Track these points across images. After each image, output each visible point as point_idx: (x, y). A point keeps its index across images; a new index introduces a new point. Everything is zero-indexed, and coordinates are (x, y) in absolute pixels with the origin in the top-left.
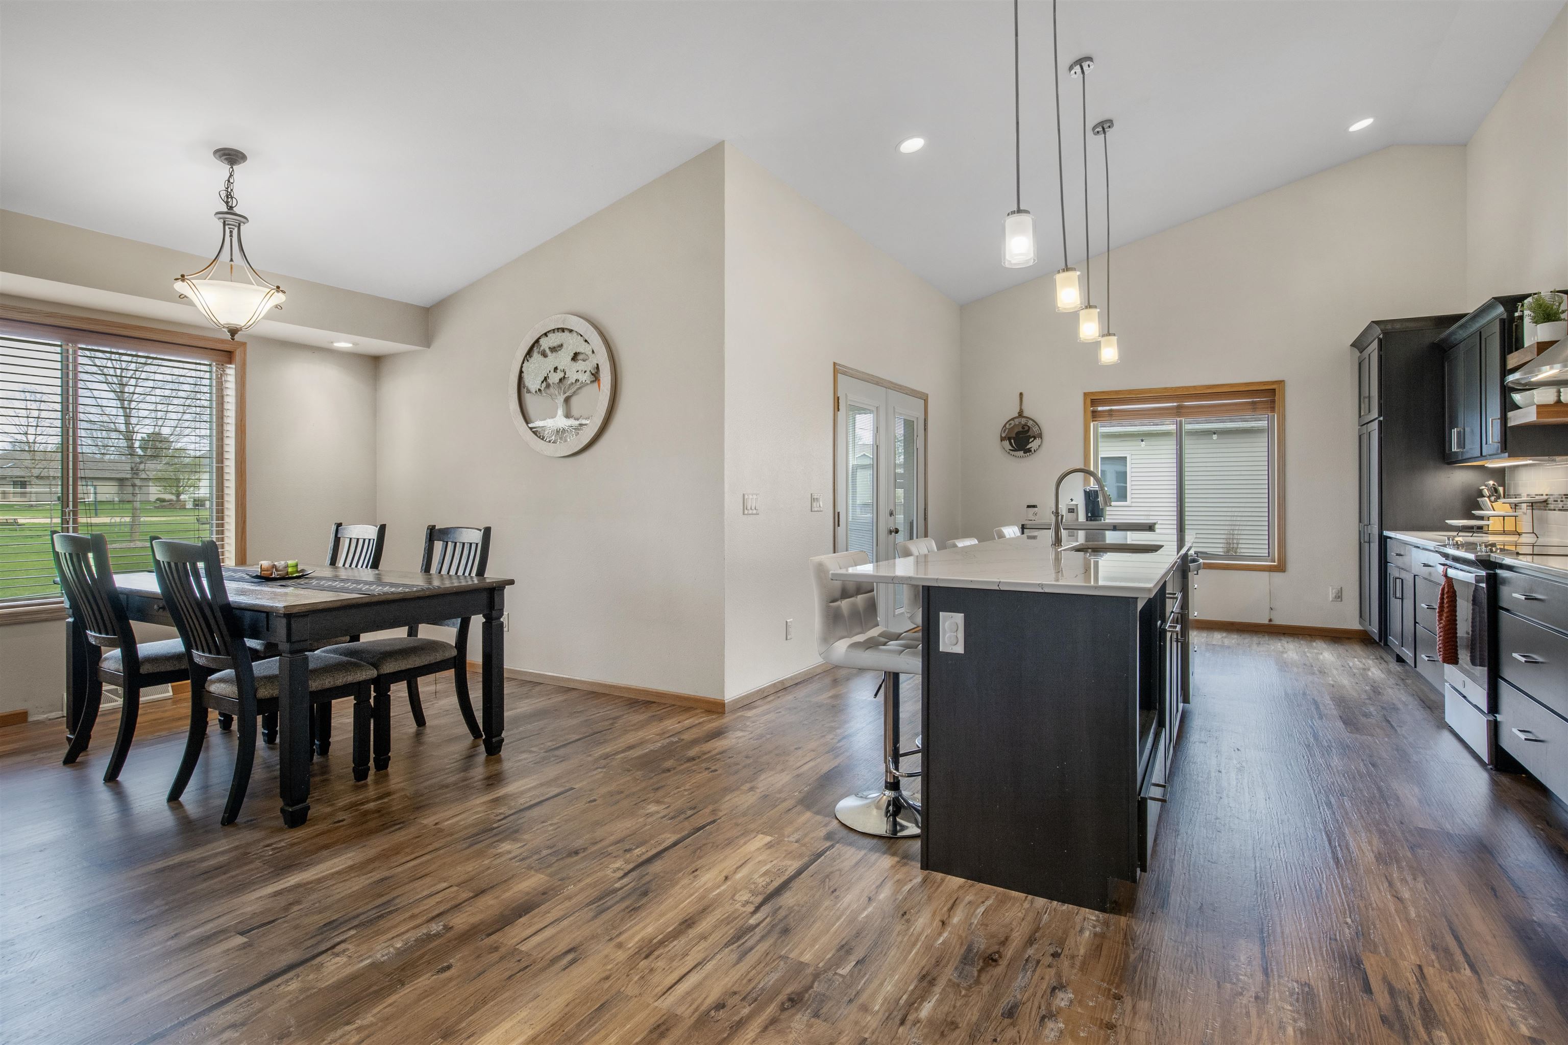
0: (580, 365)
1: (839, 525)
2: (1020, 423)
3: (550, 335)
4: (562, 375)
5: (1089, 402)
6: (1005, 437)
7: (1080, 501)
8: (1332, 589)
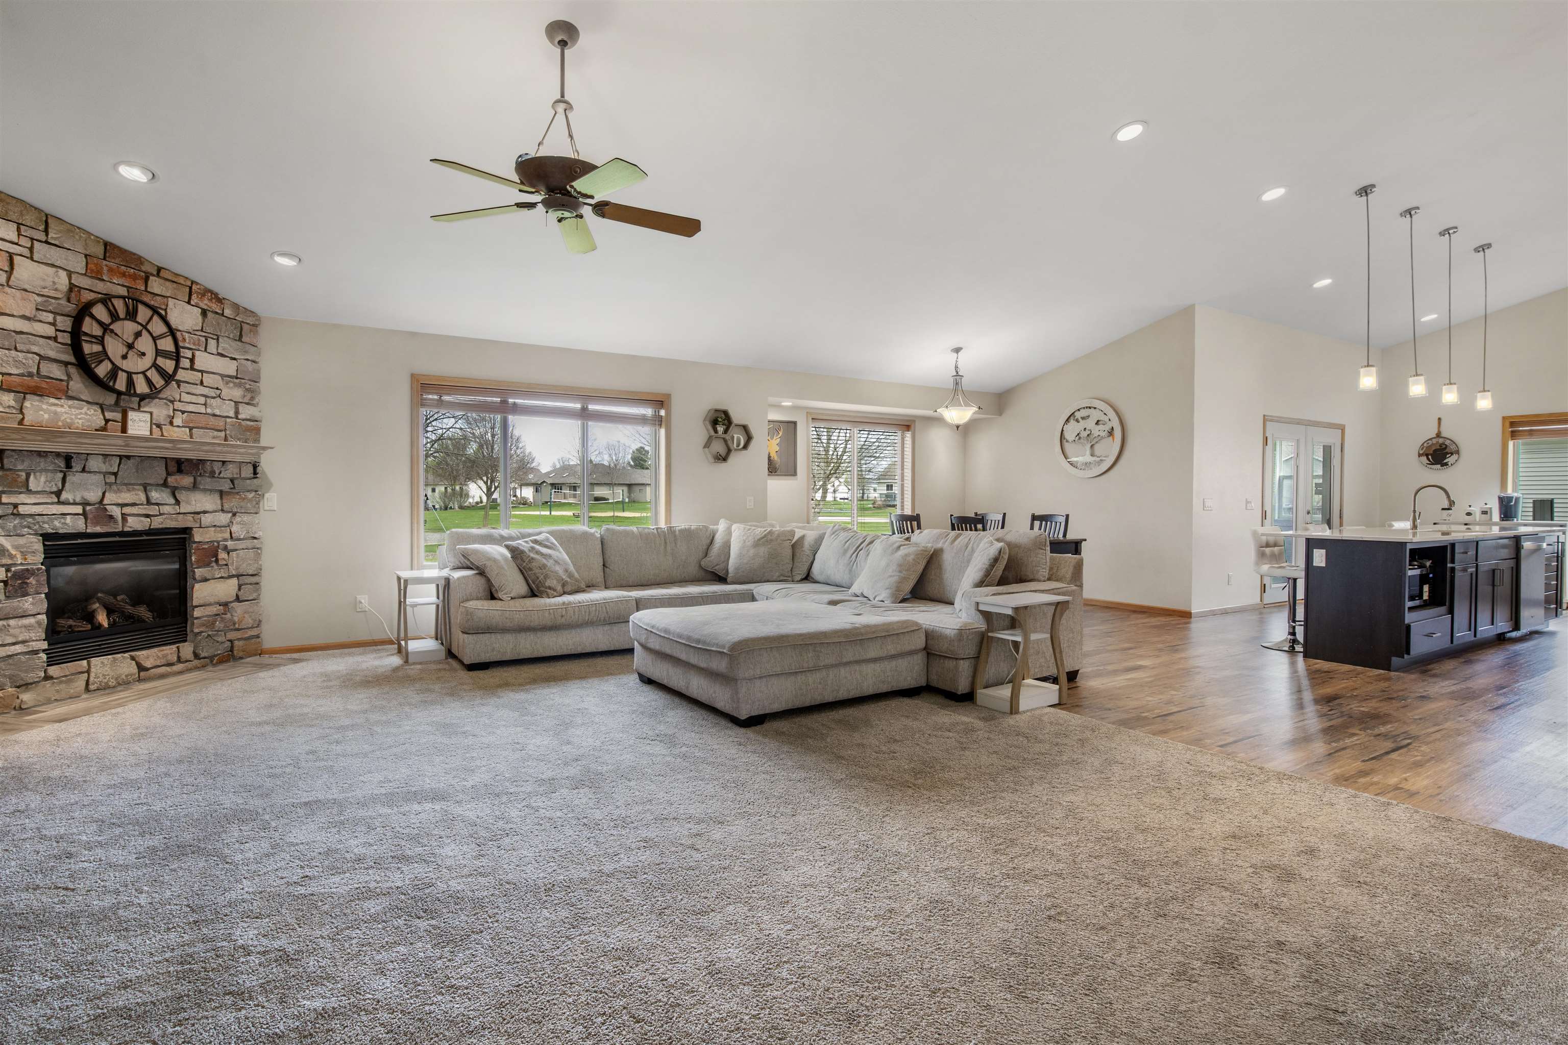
0: (1101, 427)
1: (1266, 519)
2: (1438, 442)
4: (1089, 432)
5: (1507, 424)
6: (1423, 454)
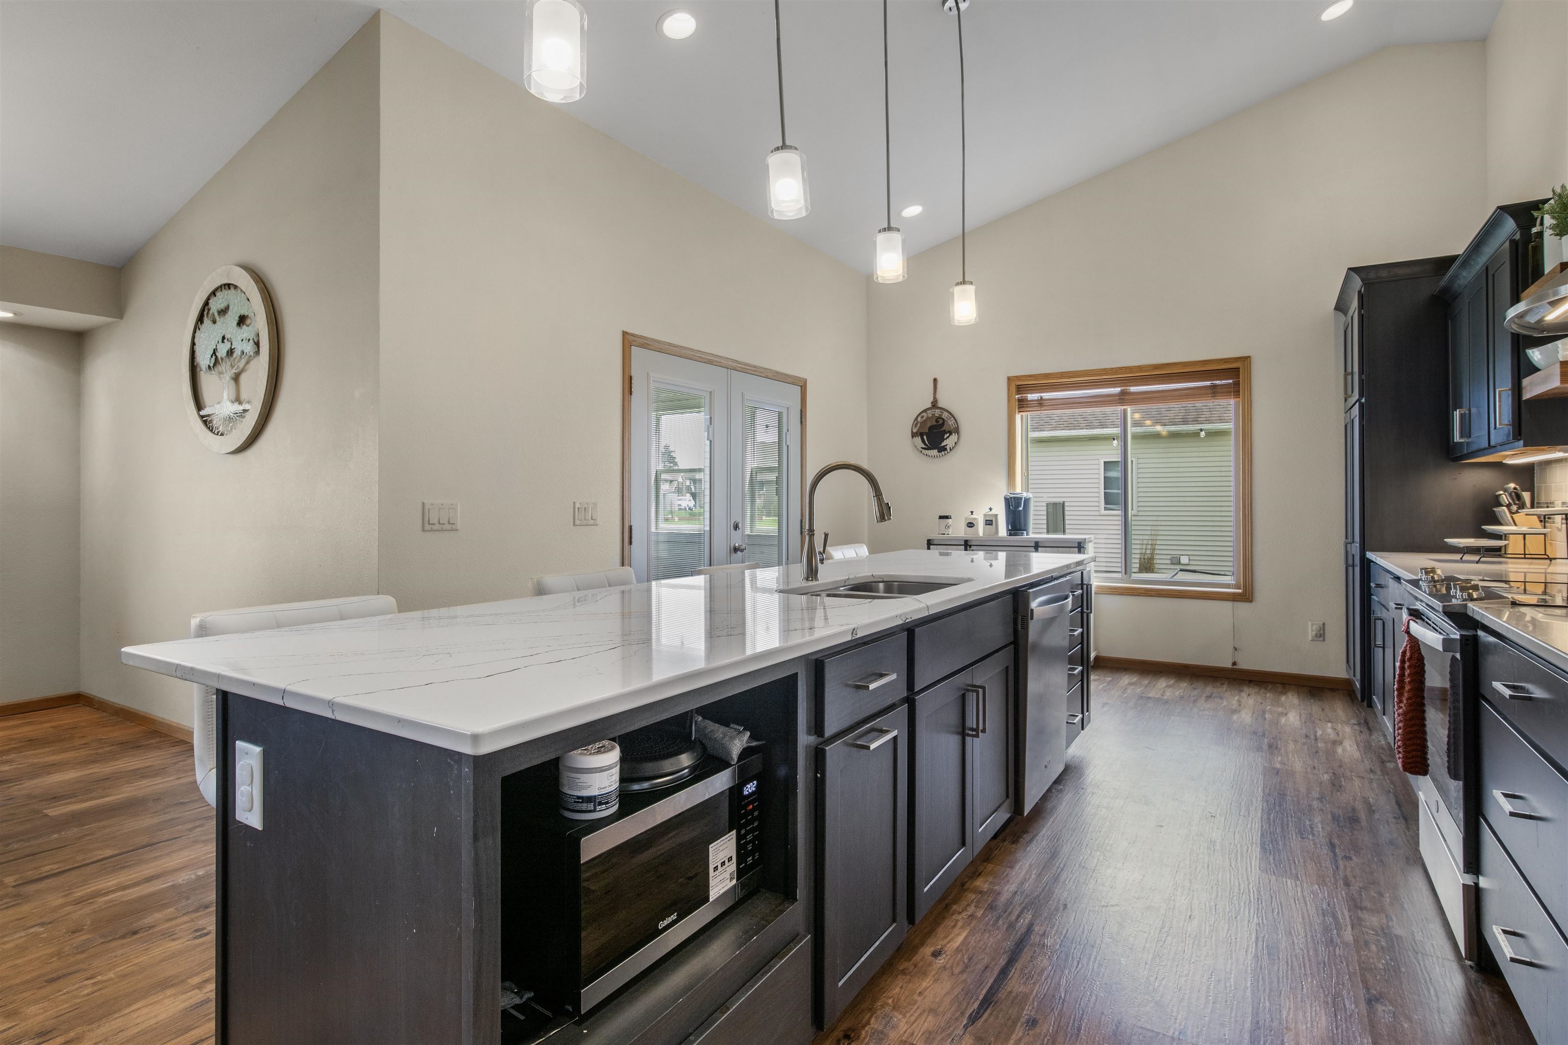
0: (244, 332)
1: (631, 543)
2: (933, 415)
3: (218, 294)
4: (229, 346)
5: (1013, 389)
6: (917, 433)
7: (1000, 511)
8: (1312, 625)
